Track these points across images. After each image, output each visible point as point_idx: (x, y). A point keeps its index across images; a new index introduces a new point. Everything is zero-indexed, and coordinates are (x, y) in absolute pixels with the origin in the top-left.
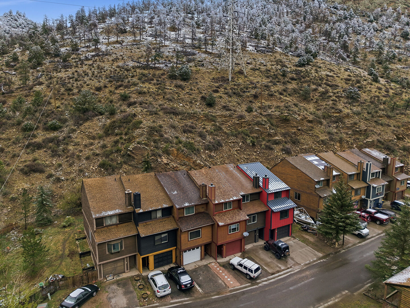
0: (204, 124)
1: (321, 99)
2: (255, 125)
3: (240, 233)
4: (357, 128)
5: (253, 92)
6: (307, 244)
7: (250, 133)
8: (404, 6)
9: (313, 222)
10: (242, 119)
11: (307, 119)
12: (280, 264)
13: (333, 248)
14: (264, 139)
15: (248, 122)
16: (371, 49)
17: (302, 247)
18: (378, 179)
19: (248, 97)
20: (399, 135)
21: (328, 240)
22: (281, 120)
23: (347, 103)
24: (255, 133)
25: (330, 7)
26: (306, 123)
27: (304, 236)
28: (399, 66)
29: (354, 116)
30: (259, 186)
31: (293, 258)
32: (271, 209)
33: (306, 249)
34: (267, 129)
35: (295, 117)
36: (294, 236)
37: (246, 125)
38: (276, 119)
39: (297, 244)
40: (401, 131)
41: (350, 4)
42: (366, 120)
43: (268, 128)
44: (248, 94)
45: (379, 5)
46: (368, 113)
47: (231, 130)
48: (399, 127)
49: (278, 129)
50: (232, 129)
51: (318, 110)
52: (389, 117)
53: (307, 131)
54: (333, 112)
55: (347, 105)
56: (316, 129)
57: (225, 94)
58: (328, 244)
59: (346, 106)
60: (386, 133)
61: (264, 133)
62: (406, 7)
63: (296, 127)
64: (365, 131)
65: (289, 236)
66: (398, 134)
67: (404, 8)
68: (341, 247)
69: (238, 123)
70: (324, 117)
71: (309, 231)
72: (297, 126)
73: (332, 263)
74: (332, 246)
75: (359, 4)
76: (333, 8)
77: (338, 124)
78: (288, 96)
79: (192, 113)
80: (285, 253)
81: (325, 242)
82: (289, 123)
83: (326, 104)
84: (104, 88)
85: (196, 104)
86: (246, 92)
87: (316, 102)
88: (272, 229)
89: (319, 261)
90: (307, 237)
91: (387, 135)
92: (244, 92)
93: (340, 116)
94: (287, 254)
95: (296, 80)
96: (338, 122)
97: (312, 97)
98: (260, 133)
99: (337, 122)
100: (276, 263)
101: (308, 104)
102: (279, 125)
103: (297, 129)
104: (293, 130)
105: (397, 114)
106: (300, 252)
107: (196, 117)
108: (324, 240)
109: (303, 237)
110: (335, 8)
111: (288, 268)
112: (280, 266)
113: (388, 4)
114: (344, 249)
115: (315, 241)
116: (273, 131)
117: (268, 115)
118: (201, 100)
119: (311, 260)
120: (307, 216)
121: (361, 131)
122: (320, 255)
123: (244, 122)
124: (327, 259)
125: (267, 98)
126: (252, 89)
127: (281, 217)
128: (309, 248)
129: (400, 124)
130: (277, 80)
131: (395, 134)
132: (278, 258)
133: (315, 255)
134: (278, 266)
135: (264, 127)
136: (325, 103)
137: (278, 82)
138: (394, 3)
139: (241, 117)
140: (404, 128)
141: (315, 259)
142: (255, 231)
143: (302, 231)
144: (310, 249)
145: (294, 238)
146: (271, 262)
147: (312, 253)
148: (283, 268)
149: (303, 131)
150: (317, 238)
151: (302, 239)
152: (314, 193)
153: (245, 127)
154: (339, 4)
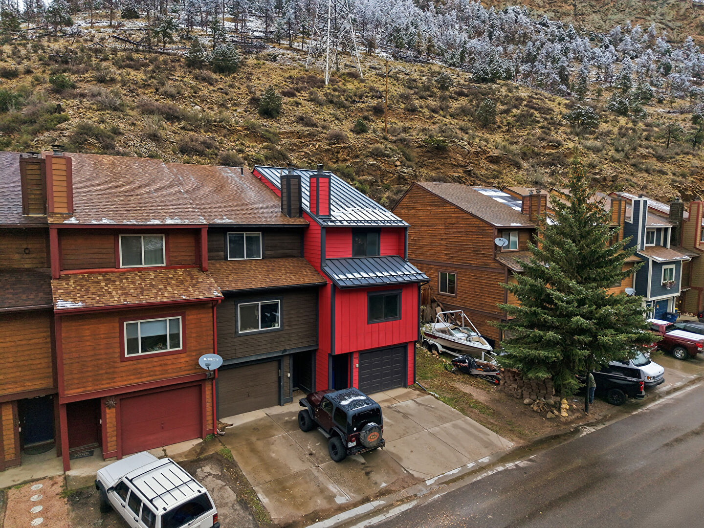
0: (242, 144)
1: (519, 126)
2: (368, 156)
3: (184, 359)
4: (595, 174)
5: (374, 102)
6: (462, 410)
7: (358, 173)
8: (661, 25)
9: (488, 347)
10: (338, 143)
11: (489, 155)
12: (338, 482)
13: (551, 419)
14: (387, 188)
15: (351, 149)
16: (608, 85)
17: (442, 419)
18: (663, 249)
19: (361, 110)
20: (686, 190)
21: (534, 397)
22: (428, 152)
23: (571, 133)
24: (369, 174)
25: (535, 23)
26: (484, 163)
27: (459, 386)
28: (660, 110)
29: (587, 154)
30: (301, 211)
31: (401, 459)
32: (332, 279)
33: (455, 426)
34: (396, 166)
35: (460, 143)
36: (423, 385)
37: (348, 155)
38: (418, 150)
39: (429, 408)
40: (689, 183)
41: (568, 20)
42: (614, 160)
43: (398, 163)
44: (362, 106)
45: (617, 22)
46: (617, 150)
47: (309, 164)
48: (684, 176)
49: (421, 170)
50: (313, 161)
51: (512, 143)
52: (660, 158)
53: (488, 178)
54: (544, 147)
55: (572, 137)
56: (507, 176)
57: (308, 101)
58: (535, 408)
59: (570, 139)
60: (659, 185)
61: (389, 175)
62: (664, 27)
63: (462, 166)
64: (613, 181)
65: (405, 386)
66: (683, 189)
67: (660, 29)
68: (581, 418)
69: (329, 150)
70: (524, 156)
71: (475, 372)
72: (463, 163)
73: (552, 475)
74: (549, 415)
75: (583, 21)
76: (539, 24)
77: (553, 168)
78: (448, 117)
79: (215, 121)
80: (363, 433)
81: (526, 401)
82: (446, 158)
83: (528, 134)
84: (24, 74)
85: (236, 110)
86: (359, 102)
87: (508, 130)
88: (337, 351)
89: (500, 469)
90: (467, 389)
91: (661, 189)
92: (354, 102)
93: (558, 152)
94: (371, 439)
95: (467, 96)
96: (553, 164)
97: (499, 123)
98: (379, 172)
99: (551, 164)
100: (322, 479)
101: (491, 134)
102: (425, 163)
103: (465, 172)
104: (455, 174)
105: (677, 154)
106: (432, 435)
107: (225, 128)
108: (522, 398)
109: (453, 389)
110: (544, 25)
111: (367, 500)
112: (333, 488)
113: (632, 21)
114: (589, 425)
115: (493, 401)
116: (410, 170)
117: (401, 140)
118: (248, 104)
119: (470, 465)
120: (473, 334)
121: (605, 179)
122: (507, 444)
123: (342, 148)
124: (530, 460)
125: (403, 116)
126: (372, 98)
127: (374, 314)
128: (469, 422)
129: (687, 171)
130: (428, 93)
131: (677, 188)
132: (336, 458)
133: (488, 445)
134: (322, 491)
135: (389, 161)
136: (526, 132)
137: (430, 96)
138: (642, 20)
139: (338, 138)
140: (694, 178)
141: (486, 460)
142: (278, 360)
143: (453, 372)
144: (470, 424)
145: (423, 391)
146: (306, 474)
147: (477, 438)
148: (340, 500)
149: (477, 177)
150: (500, 391)
151: (449, 396)
152: (493, 265)
153: (345, 160)
154: (551, 20)
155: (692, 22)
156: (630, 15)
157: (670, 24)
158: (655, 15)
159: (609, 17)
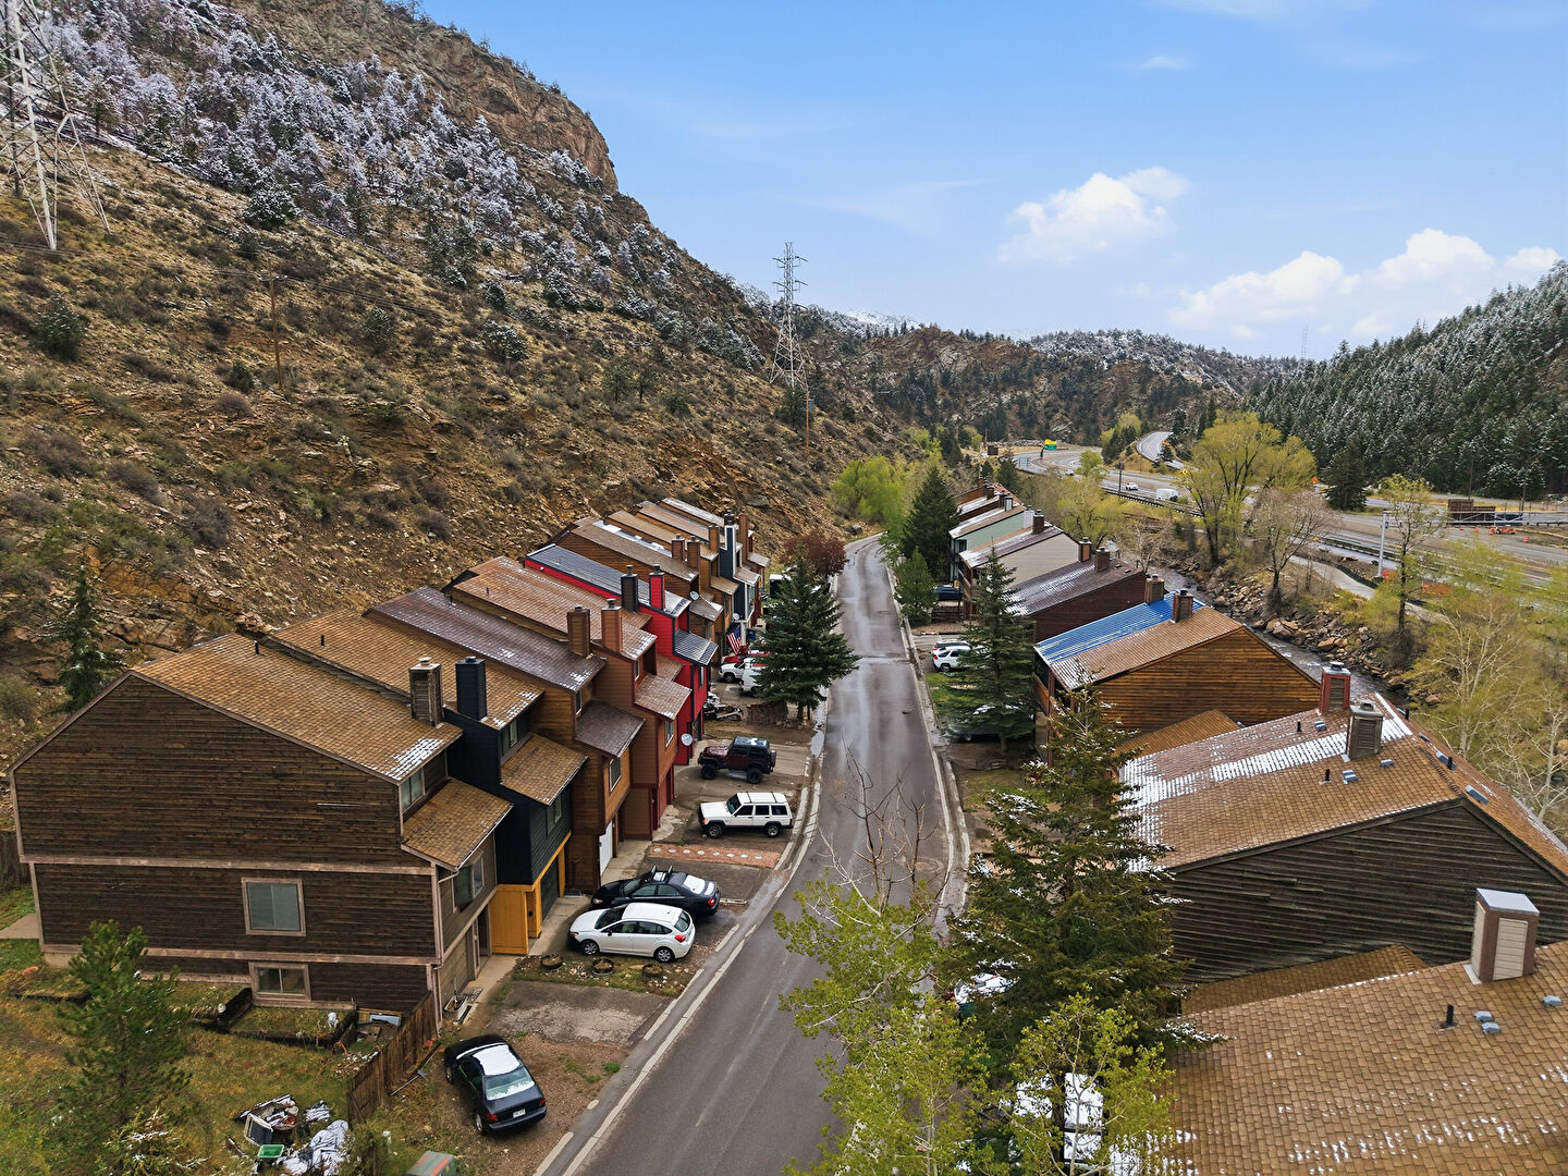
0: (106, 437)
1: (427, 356)
2: (295, 439)
4: (571, 449)
5: (196, 309)
7: (293, 471)
10: (240, 417)
14: (343, 495)
15: (266, 428)
16: (392, 201)
19: (190, 328)
22: (369, 424)
23: (501, 372)
24: (309, 472)
26: (434, 435)
28: (494, 272)
29: (545, 414)
34: (347, 456)
35: (414, 410)
37: (264, 439)
42: (577, 424)
43: (349, 452)
44: (183, 317)
51: (437, 391)
53: (448, 460)
54: (487, 401)
55: (504, 378)
56: (468, 454)
61: (340, 471)
70: (470, 417)
72: (424, 443)
77: (515, 437)
82: (399, 435)
83: (452, 374)
86: (169, 306)
87: (416, 364)
92: (158, 305)
93: (510, 411)
99: (511, 432)
102: (367, 443)
103: (427, 455)
104: (414, 459)
107: (51, 402)
116: (369, 461)
117: (317, 403)
123: (252, 427)
125: (262, 339)
130: (235, 270)
131: (652, 463)
135: (336, 448)
136: (446, 370)
139: (233, 408)
153: (260, 447)
155: (475, 84)
156: (372, 39)
157: (441, 77)
158: (414, 51)
159: (334, 31)
